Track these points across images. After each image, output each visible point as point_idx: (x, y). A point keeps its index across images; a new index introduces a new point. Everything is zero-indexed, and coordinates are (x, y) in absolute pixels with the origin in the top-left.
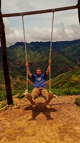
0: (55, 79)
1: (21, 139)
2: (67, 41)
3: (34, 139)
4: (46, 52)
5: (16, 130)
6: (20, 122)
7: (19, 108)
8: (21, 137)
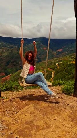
0: (15, 75)
1: (37, 133)
2: (26, 38)
3: (52, 131)
4: (6, 47)
5: (23, 124)
6: (24, 115)
7: (10, 101)
8: (36, 132)
